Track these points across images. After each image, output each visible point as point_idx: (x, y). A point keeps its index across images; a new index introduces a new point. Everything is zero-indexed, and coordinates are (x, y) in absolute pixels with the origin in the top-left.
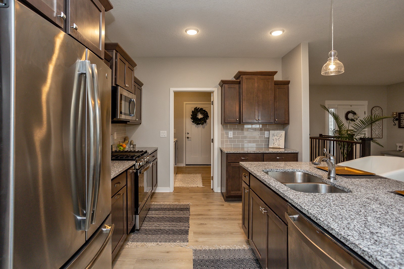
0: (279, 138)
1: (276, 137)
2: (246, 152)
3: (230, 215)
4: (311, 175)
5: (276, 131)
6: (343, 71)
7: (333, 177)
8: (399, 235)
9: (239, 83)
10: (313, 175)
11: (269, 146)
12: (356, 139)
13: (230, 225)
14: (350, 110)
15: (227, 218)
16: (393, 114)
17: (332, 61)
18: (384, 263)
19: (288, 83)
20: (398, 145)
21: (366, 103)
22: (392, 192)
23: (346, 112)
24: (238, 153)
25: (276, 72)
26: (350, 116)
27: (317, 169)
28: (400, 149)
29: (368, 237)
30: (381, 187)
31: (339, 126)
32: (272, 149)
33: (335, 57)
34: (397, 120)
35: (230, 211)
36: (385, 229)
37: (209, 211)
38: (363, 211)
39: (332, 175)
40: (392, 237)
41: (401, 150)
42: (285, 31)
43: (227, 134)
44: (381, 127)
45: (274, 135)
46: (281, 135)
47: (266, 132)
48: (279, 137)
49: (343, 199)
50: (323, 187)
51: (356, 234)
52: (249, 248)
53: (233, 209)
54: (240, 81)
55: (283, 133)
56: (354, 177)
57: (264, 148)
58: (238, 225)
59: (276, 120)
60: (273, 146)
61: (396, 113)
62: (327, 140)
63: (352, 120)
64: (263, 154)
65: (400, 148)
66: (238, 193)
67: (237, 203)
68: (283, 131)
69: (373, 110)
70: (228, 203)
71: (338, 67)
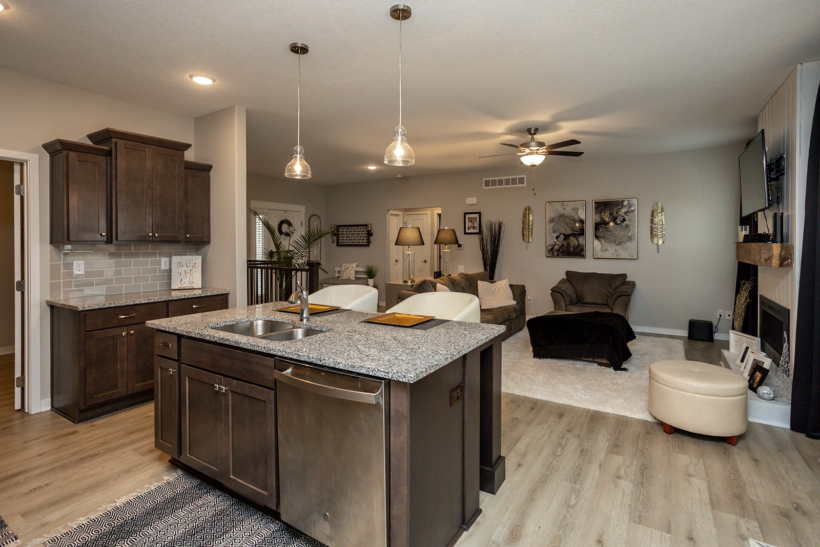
0: (191, 270)
1: (185, 268)
2: (131, 304)
3: (104, 443)
4: (275, 321)
5: (184, 257)
6: (310, 176)
7: (306, 318)
8: (382, 351)
9: (109, 154)
10: (277, 322)
11: (171, 287)
12: (298, 264)
13: (115, 461)
14: (284, 219)
15: (102, 451)
16: (332, 227)
17: (298, 160)
18: (383, 370)
19: (208, 168)
20: (337, 269)
21: (302, 208)
22: (362, 322)
23: (279, 223)
24: (113, 307)
25: (189, 146)
26: (285, 228)
27: (279, 312)
28: (339, 275)
29: (366, 359)
30: (352, 320)
31: (276, 245)
32: (177, 292)
33: (302, 155)
34: (335, 235)
35: (102, 437)
36: (372, 351)
37: (40, 457)
38: (352, 343)
39: (305, 316)
40: (379, 354)
41: (340, 277)
42: (217, 82)
43: (69, 266)
44: (319, 246)
45: (180, 264)
46: (195, 264)
47: (162, 258)
48: (191, 268)
49: (330, 337)
50: (299, 333)
51: (358, 360)
52: (177, 477)
53: (104, 430)
54: (110, 151)
55: (198, 259)
56: (323, 314)
57: (160, 290)
58: (133, 452)
59: (188, 236)
60: (180, 286)
61: (335, 225)
62: (258, 268)
63: (288, 235)
64: (167, 303)
65: (338, 273)
66: (112, 394)
67: (110, 416)
68: (199, 255)
69: (311, 221)
70: (87, 423)
71: (305, 171)
